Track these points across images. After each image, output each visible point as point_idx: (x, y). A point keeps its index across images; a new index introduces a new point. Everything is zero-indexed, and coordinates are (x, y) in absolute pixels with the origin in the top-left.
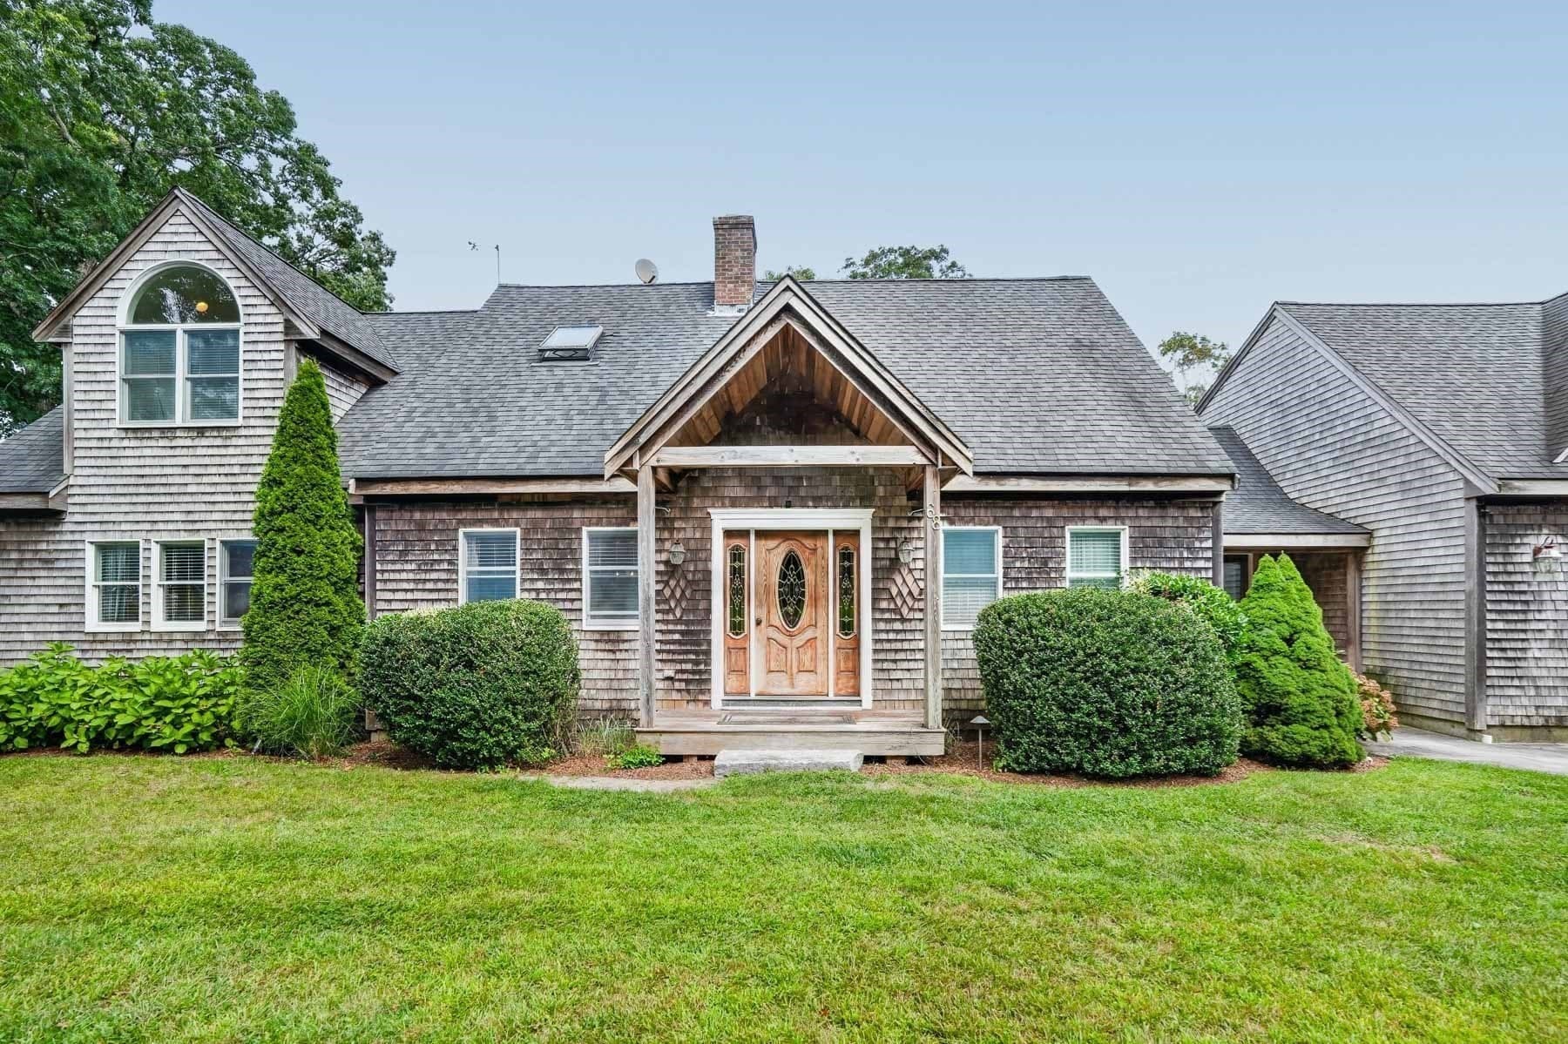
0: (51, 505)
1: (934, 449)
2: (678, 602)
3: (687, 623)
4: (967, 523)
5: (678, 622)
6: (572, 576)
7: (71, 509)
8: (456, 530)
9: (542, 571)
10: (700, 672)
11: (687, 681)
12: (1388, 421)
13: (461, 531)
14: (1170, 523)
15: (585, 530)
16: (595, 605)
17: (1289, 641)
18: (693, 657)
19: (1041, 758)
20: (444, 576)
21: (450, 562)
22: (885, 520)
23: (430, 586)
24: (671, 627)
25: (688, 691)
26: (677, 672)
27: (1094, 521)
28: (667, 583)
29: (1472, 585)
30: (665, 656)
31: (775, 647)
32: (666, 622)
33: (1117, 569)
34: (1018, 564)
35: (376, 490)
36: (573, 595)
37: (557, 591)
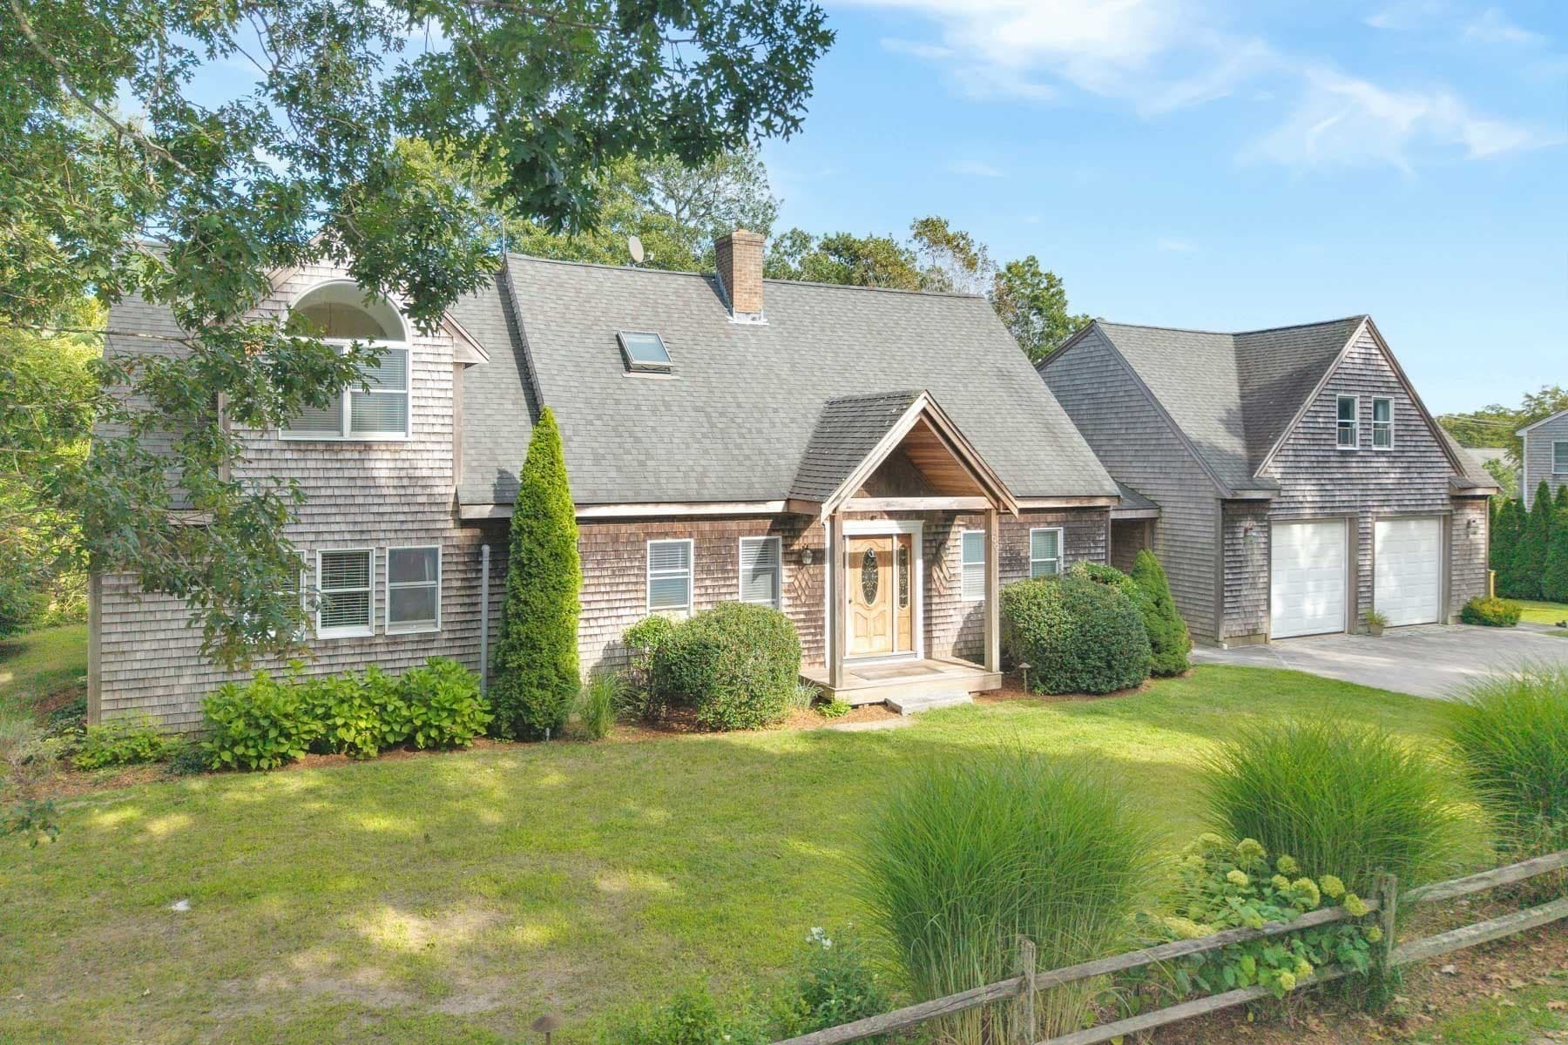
1: (998, 499)
2: (803, 590)
3: (808, 605)
5: (804, 605)
6: (731, 575)
8: (645, 541)
9: (709, 571)
10: (817, 641)
11: (808, 649)
12: (1171, 436)
13: (649, 542)
14: (1084, 524)
15: (741, 539)
17: (1158, 604)
18: (812, 631)
19: (1067, 685)
20: (633, 579)
21: (639, 568)
23: (622, 588)
24: (798, 609)
25: (809, 656)
26: (805, 642)
27: (1044, 524)
28: (795, 576)
29: (1217, 552)
31: (860, 620)
32: (795, 606)
33: (1054, 553)
36: (731, 590)
37: (719, 587)
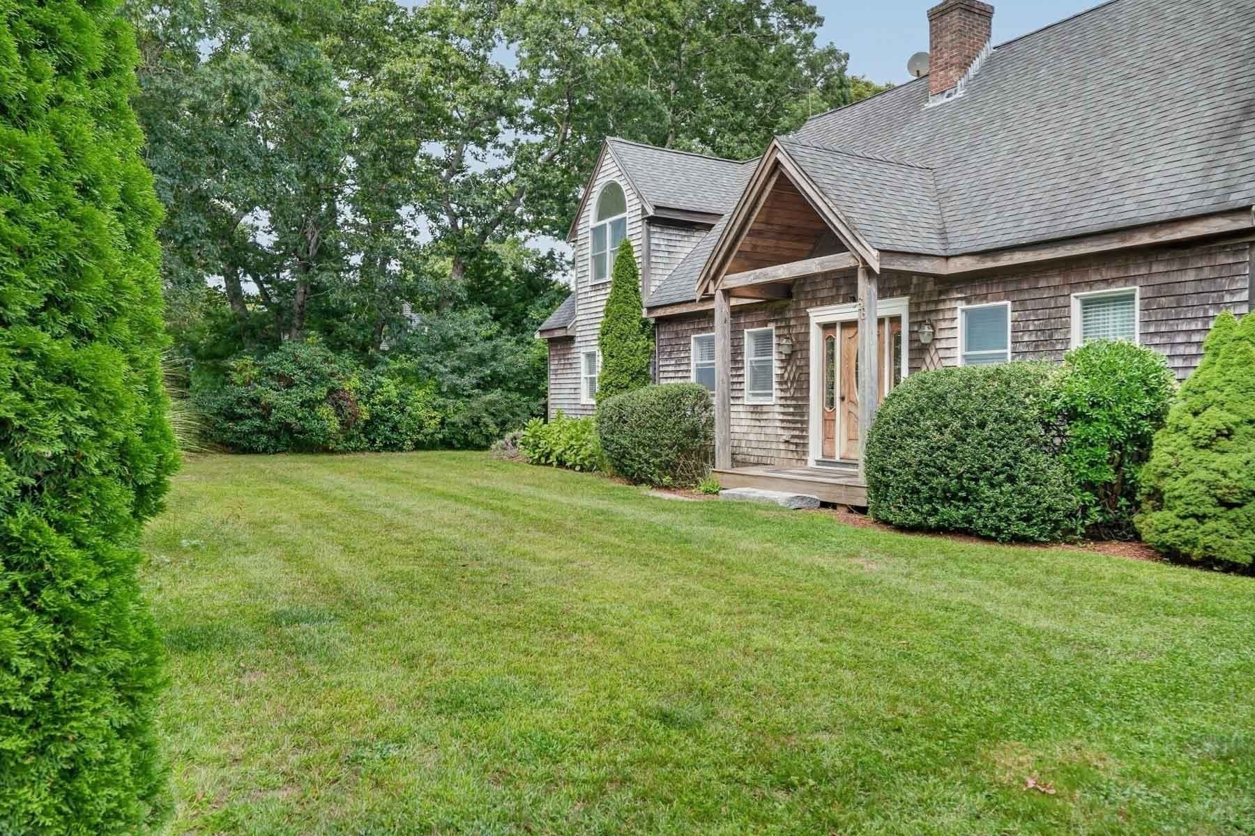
0: (569, 333)
2: (792, 382)
3: (797, 399)
4: (981, 300)
5: (792, 398)
6: (741, 365)
7: (578, 334)
8: (690, 336)
10: (803, 438)
11: (797, 444)
13: (693, 336)
14: (1191, 275)
15: (746, 331)
16: (753, 387)
18: (799, 425)
21: (688, 359)
22: (918, 305)
23: (680, 375)
24: (789, 402)
25: (797, 451)
26: (793, 437)
27: (1103, 285)
28: (785, 368)
30: (785, 425)
31: (853, 420)
32: (786, 398)
34: (1026, 339)
35: (660, 313)
36: (741, 379)
